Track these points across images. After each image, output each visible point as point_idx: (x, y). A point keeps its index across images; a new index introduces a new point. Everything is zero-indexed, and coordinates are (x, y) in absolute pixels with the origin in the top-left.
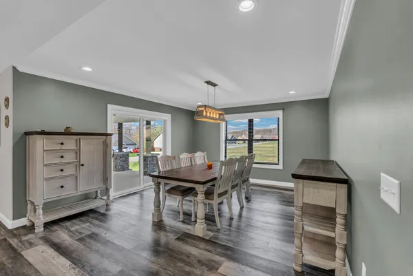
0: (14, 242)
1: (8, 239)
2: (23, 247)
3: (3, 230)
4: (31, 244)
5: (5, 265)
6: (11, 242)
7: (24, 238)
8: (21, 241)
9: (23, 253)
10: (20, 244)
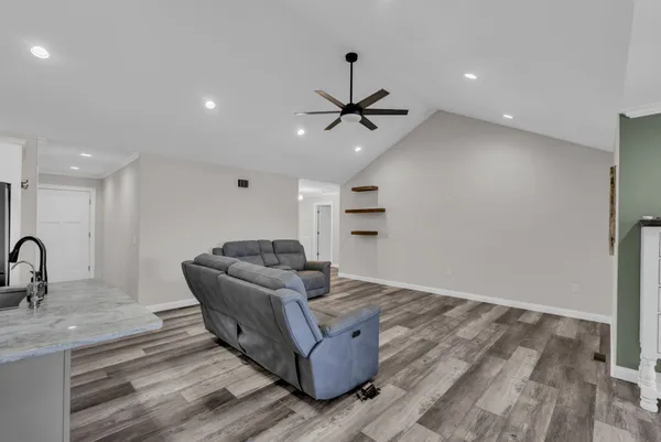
0: (601, 398)
1: (598, 389)
2: (605, 414)
3: (603, 372)
4: (618, 420)
5: (565, 420)
6: (597, 395)
7: (618, 404)
8: (609, 405)
9: (597, 423)
10: (605, 407)
